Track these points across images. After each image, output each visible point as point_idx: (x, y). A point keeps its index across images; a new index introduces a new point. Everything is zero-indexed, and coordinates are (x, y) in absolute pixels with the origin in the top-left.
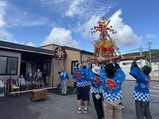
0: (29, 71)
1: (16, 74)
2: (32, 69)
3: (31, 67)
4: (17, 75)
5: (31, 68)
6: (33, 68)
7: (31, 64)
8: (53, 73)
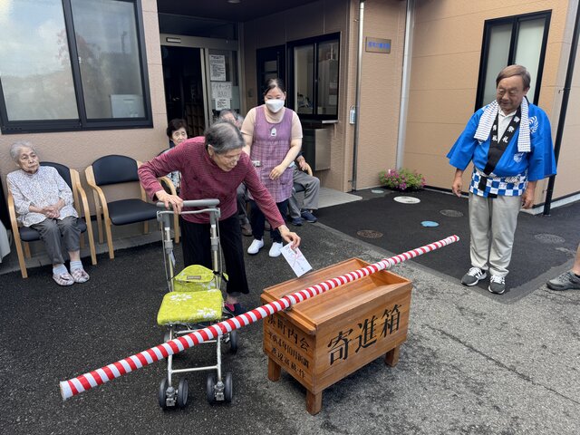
0: (217, 100)
1: (146, 121)
2: (230, 84)
3: (223, 77)
4: (151, 126)
5: (228, 80)
6: (236, 84)
7: (223, 58)
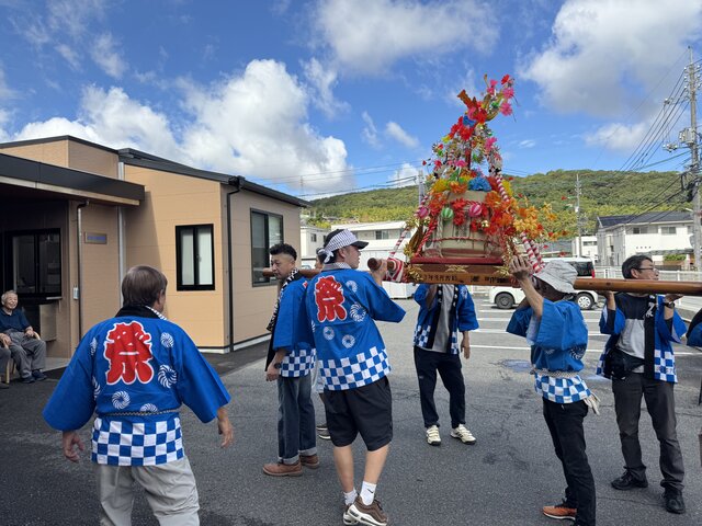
8: (77, 289)
